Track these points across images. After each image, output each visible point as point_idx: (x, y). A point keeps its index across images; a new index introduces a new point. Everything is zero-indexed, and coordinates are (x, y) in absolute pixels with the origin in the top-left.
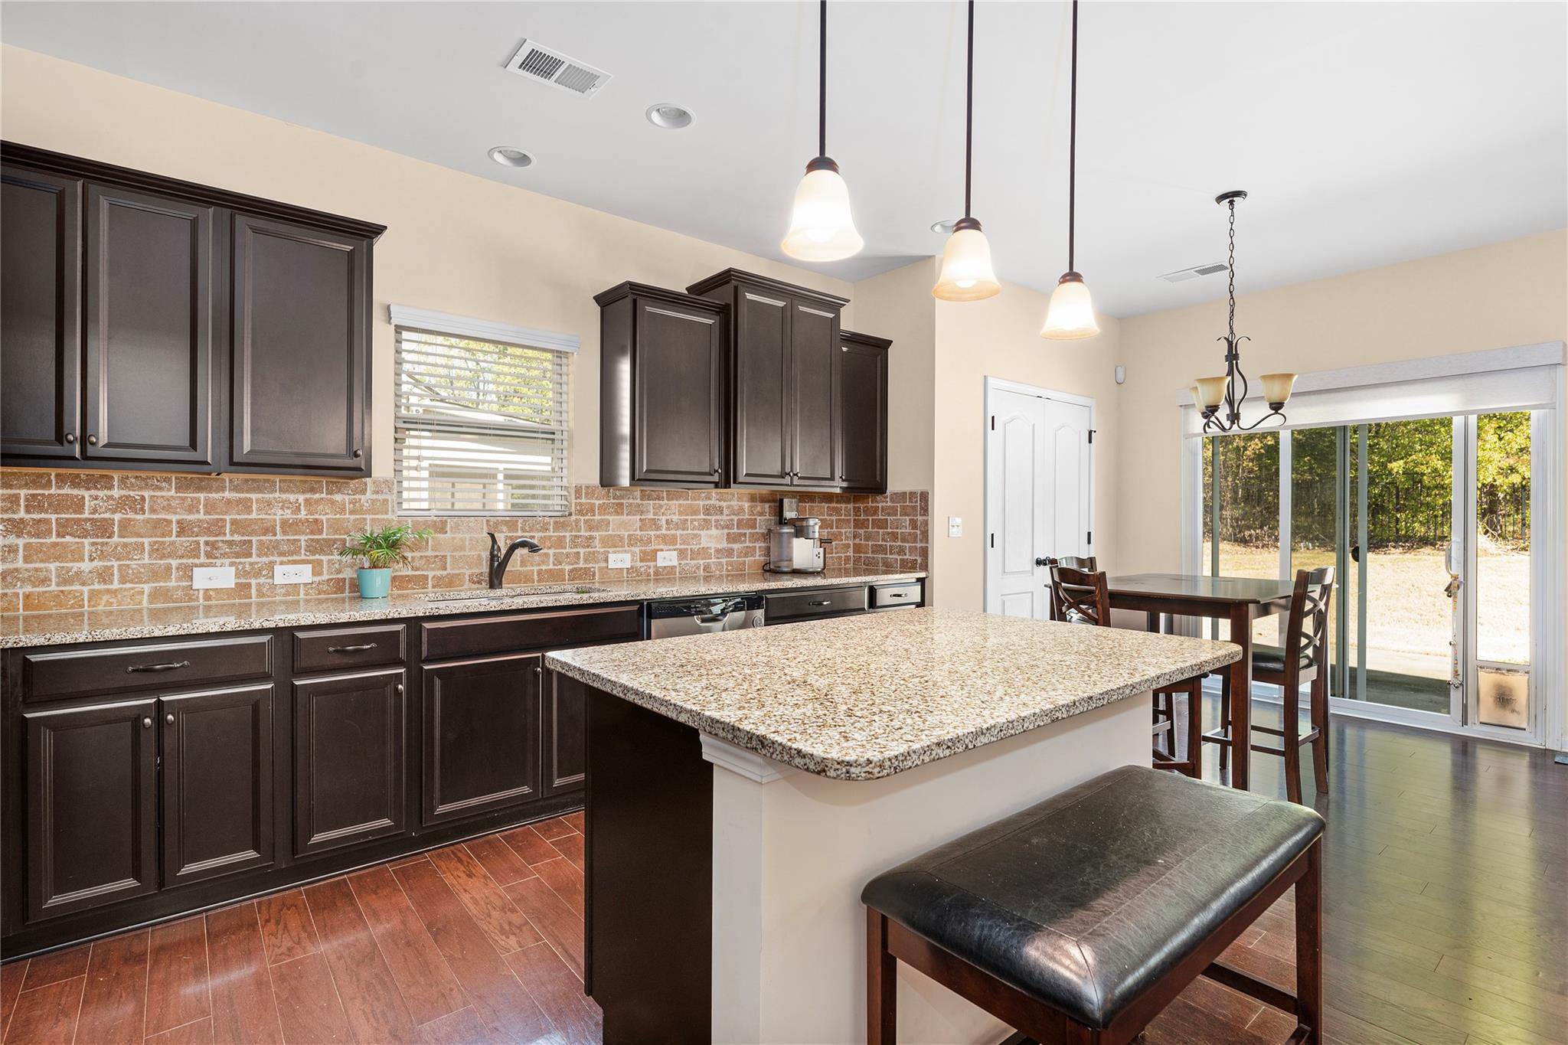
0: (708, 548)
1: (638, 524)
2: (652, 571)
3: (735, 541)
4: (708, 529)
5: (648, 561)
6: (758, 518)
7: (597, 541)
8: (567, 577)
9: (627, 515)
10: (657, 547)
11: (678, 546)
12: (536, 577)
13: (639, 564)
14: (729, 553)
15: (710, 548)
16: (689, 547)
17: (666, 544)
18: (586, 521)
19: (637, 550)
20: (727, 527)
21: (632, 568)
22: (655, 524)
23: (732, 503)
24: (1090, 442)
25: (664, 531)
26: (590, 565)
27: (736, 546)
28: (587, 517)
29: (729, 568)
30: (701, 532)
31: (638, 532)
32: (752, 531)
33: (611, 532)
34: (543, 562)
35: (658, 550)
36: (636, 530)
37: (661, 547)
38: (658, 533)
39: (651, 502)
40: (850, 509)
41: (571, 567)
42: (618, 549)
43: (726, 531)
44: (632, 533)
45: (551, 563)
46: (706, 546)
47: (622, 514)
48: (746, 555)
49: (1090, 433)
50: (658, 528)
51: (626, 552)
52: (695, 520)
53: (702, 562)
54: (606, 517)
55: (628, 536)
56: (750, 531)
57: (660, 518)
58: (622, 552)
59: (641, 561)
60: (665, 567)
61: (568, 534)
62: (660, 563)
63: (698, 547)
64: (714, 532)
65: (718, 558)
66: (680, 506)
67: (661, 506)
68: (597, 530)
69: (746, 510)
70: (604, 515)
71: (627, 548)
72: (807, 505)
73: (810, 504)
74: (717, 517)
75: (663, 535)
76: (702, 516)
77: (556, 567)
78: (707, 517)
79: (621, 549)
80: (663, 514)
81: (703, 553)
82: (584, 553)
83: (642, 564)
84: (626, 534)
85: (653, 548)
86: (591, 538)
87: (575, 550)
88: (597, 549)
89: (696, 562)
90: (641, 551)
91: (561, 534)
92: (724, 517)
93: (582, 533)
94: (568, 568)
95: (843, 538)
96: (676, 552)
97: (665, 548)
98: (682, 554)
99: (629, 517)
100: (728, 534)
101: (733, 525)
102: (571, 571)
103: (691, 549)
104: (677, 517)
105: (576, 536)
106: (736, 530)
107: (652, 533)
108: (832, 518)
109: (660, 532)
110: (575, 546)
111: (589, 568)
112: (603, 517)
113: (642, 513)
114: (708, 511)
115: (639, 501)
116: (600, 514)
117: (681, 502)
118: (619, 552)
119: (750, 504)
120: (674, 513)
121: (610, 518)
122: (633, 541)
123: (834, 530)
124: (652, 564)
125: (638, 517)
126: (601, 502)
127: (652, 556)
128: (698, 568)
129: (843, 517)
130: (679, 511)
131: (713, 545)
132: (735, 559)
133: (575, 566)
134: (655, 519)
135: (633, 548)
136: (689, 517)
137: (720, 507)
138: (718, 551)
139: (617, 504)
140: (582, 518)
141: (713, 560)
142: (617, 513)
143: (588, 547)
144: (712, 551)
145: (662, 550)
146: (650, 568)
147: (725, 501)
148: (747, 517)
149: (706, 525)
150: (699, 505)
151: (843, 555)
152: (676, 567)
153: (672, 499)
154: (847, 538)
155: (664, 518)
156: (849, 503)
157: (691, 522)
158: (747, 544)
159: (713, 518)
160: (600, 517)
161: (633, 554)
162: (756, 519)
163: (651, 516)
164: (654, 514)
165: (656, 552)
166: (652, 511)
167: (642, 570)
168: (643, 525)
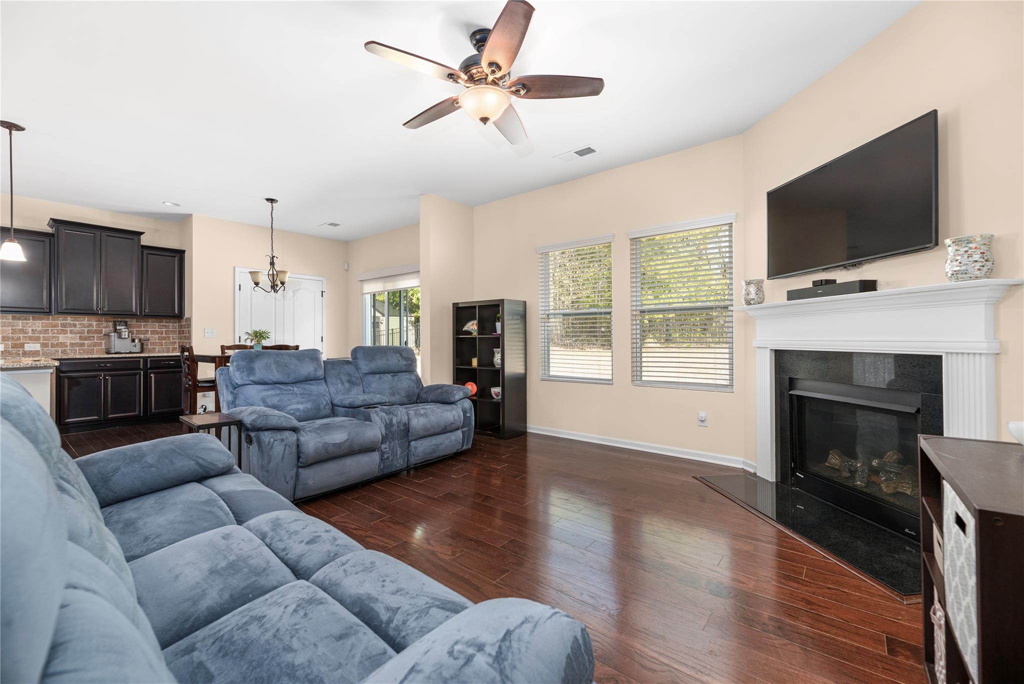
0: (64, 343)
1: (10, 331)
2: (21, 352)
3: (86, 339)
4: (64, 334)
5: (18, 348)
6: (104, 329)
10: (24, 342)
11: (41, 341)
13: (10, 349)
14: (82, 345)
15: (67, 343)
16: (50, 342)
17: (32, 340)
19: (10, 343)
20: (80, 333)
21: (5, 351)
22: (23, 331)
23: (83, 322)
24: (322, 296)
25: (30, 334)
27: (86, 342)
29: (81, 352)
30: (59, 335)
31: (11, 335)
32: (99, 335)
35: (26, 343)
36: (9, 334)
37: (28, 342)
38: (25, 335)
39: (20, 321)
40: (176, 326)
43: (79, 335)
44: (5, 335)
46: (63, 342)
48: (94, 346)
49: (322, 292)
50: (26, 333)
52: (55, 330)
53: (60, 349)
55: (3, 336)
56: (98, 335)
57: (27, 328)
59: (12, 348)
60: (31, 351)
62: (27, 349)
63: (57, 342)
64: (69, 335)
65: (72, 347)
66: (43, 323)
67: (28, 323)
69: (94, 326)
71: (1, 342)
72: (142, 324)
73: (144, 323)
74: (71, 329)
75: (30, 336)
76: (60, 328)
78: (64, 328)
80: (29, 327)
81: (63, 345)
83: (13, 349)
84: (1, 335)
85: (21, 342)
89: (55, 349)
90: (12, 344)
92: (77, 329)
95: (171, 339)
96: (40, 344)
97: (31, 342)
98: (44, 345)
99: (3, 328)
100: (80, 337)
101: (85, 332)
103: (51, 343)
104: (41, 328)
106: (86, 335)
107: (21, 335)
108: (162, 330)
109: (28, 335)
113: (13, 326)
114: (64, 325)
115: (11, 321)
117: (44, 321)
119: (97, 323)
120: (39, 327)
123: (164, 335)
124: (21, 349)
125: (10, 328)
127: (22, 346)
128: (58, 352)
129: (171, 329)
130: (42, 326)
131: (68, 342)
132: (86, 347)
134: (23, 329)
135: (6, 342)
136: (50, 329)
137: (74, 324)
138: (72, 344)
141: (69, 348)
144: (68, 344)
145: (29, 343)
146: (19, 351)
147: (78, 321)
148: (95, 328)
149: (65, 332)
150: (58, 323)
151: (171, 347)
152: (40, 351)
153: (37, 320)
154: (173, 339)
155: (30, 329)
156: (176, 323)
157: (52, 331)
158: (95, 341)
159: (69, 329)
161: (6, 345)
162: (102, 330)
163: (21, 328)
164: (22, 327)
165: (24, 344)
166: (21, 325)
167: (14, 352)
168: (14, 331)
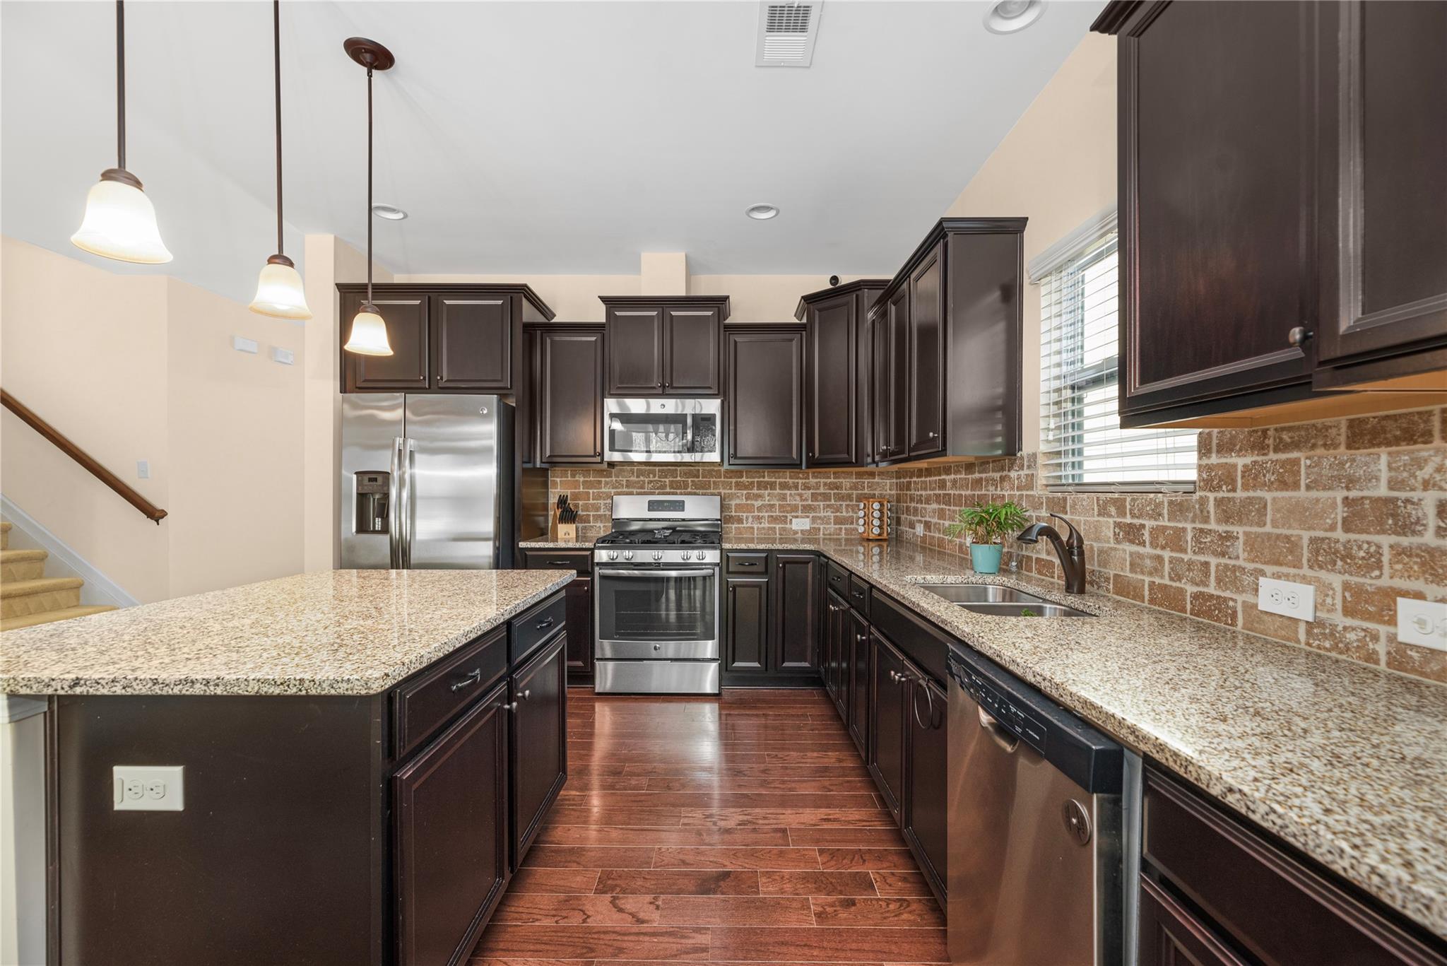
1: (1341, 512)
2: (1381, 648)
5: (1369, 617)
7: (1240, 544)
8: (1189, 607)
9: (1308, 488)
10: (1399, 583)
12: (1147, 593)
13: (1340, 620)
18: (1219, 502)
19: (1336, 580)
21: (1317, 623)
26: (1227, 594)
28: (1220, 495)
31: (1339, 534)
33: (1268, 528)
34: (1156, 570)
35: (1405, 594)
36: (1332, 528)
38: (1405, 541)
39: (1383, 451)
41: (1195, 589)
42: (1284, 570)
44: (1320, 534)
45: (1166, 574)
47: (1296, 486)
50: (1408, 526)
51: (1304, 580)
54: (1259, 493)
55: (1313, 541)
57: (1415, 496)
58: (1294, 578)
59: (1347, 612)
60: (1432, 651)
61: (1189, 526)
62: (1407, 632)
67: (1420, 464)
68: (1240, 522)
70: (1254, 487)
71: (1305, 570)
75: (1431, 551)
77: (1174, 584)
79: (1292, 571)
80: (1426, 485)
82: (1218, 566)
83: (1349, 622)
84: (1306, 535)
85: (1385, 582)
86: (1229, 537)
87: (1202, 558)
88: (1241, 563)
90: (1346, 586)
91: (1180, 525)
93: (1213, 526)
94: (1191, 589)
97: (1432, 590)
99: (1314, 494)
102: (1196, 596)
105: (1201, 530)
107: (1386, 541)
109: (1416, 540)
110: (1201, 551)
111: (1225, 600)
112: (1251, 494)
113: (1351, 482)
116: (1246, 487)
118: (1287, 577)
121: (1268, 496)
122: (1325, 556)
124: (1383, 630)
125: (1339, 495)
126: (1248, 460)
133: (1201, 589)
134: (1393, 501)
135: (1323, 575)
139: (1284, 464)
140: (1211, 496)
142: (1283, 485)
143: (1223, 556)
145: (1419, 596)
146: (1375, 638)
155: (1429, 503)
160: (1245, 494)
161: (1323, 590)
163: (1383, 491)
164: (1393, 485)
165: (1393, 594)
166: (1384, 476)
167: (1351, 636)
168: (1356, 515)
